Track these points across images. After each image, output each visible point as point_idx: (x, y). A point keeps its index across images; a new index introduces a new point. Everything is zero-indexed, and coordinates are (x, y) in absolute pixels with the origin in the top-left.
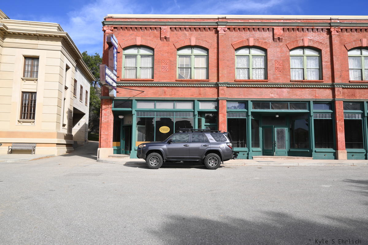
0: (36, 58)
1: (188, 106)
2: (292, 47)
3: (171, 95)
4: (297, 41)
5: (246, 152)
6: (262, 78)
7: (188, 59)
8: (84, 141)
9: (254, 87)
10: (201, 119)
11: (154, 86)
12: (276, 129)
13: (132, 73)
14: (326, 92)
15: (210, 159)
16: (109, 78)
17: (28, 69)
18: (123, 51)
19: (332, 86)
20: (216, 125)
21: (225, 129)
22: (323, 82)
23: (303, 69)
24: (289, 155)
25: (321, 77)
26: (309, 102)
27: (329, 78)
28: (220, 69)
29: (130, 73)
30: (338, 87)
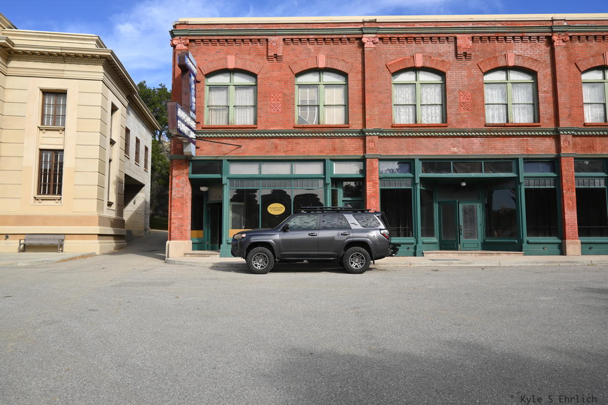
0: (62, 93)
1: (315, 169)
2: (488, 69)
3: (286, 152)
4: (496, 58)
5: (412, 244)
6: (437, 119)
7: (314, 91)
8: (143, 229)
9: (424, 137)
10: (337, 190)
11: (258, 138)
12: (461, 206)
13: (221, 115)
14: (545, 143)
15: (352, 257)
16: (182, 124)
17: (49, 111)
18: (206, 79)
19: (555, 133)
20: (362, 201)
21: (377, 207)
22: (540, 126)
23: (507, 105)
24: (483, 249)
25: (537, 116)
26: (517, 159)
27: (550, 119)
28: (367, 107)
29: (218, 116)
30: (564, 134)
